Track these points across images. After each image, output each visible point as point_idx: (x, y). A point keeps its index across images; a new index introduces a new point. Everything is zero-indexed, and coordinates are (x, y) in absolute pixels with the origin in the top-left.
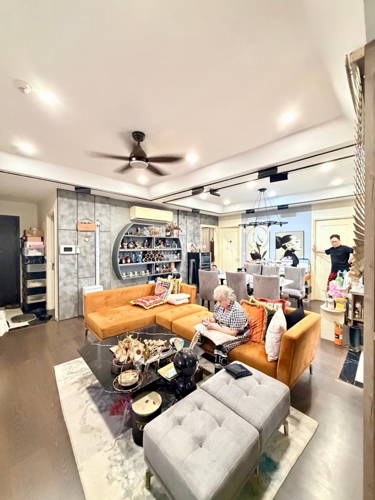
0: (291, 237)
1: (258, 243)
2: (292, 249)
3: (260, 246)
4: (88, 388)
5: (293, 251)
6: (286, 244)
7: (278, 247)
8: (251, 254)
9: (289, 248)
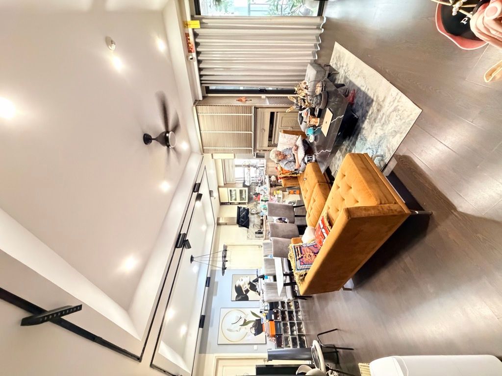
0: (237, 285)
1: (242, 323)
2: (249, 284)
3: (245, 320)
4: (373, 101)
5: (250, 283)
6: (244, 290)
7: (246, 298)
8: (255, 335)
9: (248, 287)
